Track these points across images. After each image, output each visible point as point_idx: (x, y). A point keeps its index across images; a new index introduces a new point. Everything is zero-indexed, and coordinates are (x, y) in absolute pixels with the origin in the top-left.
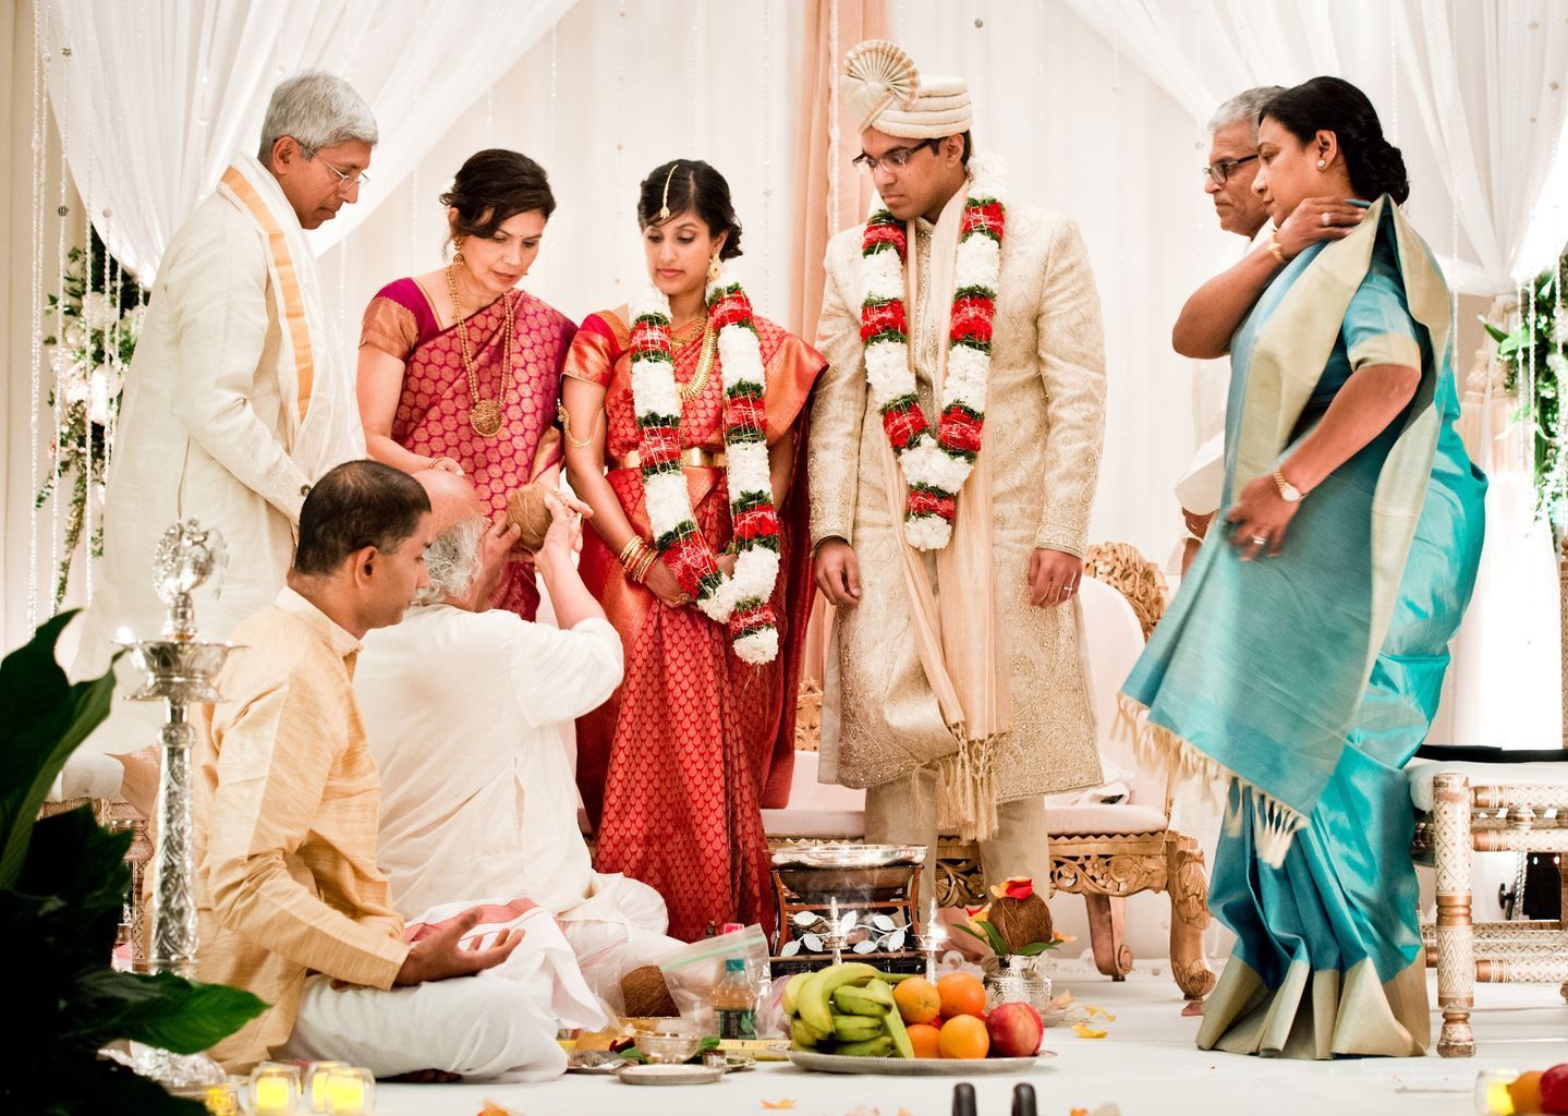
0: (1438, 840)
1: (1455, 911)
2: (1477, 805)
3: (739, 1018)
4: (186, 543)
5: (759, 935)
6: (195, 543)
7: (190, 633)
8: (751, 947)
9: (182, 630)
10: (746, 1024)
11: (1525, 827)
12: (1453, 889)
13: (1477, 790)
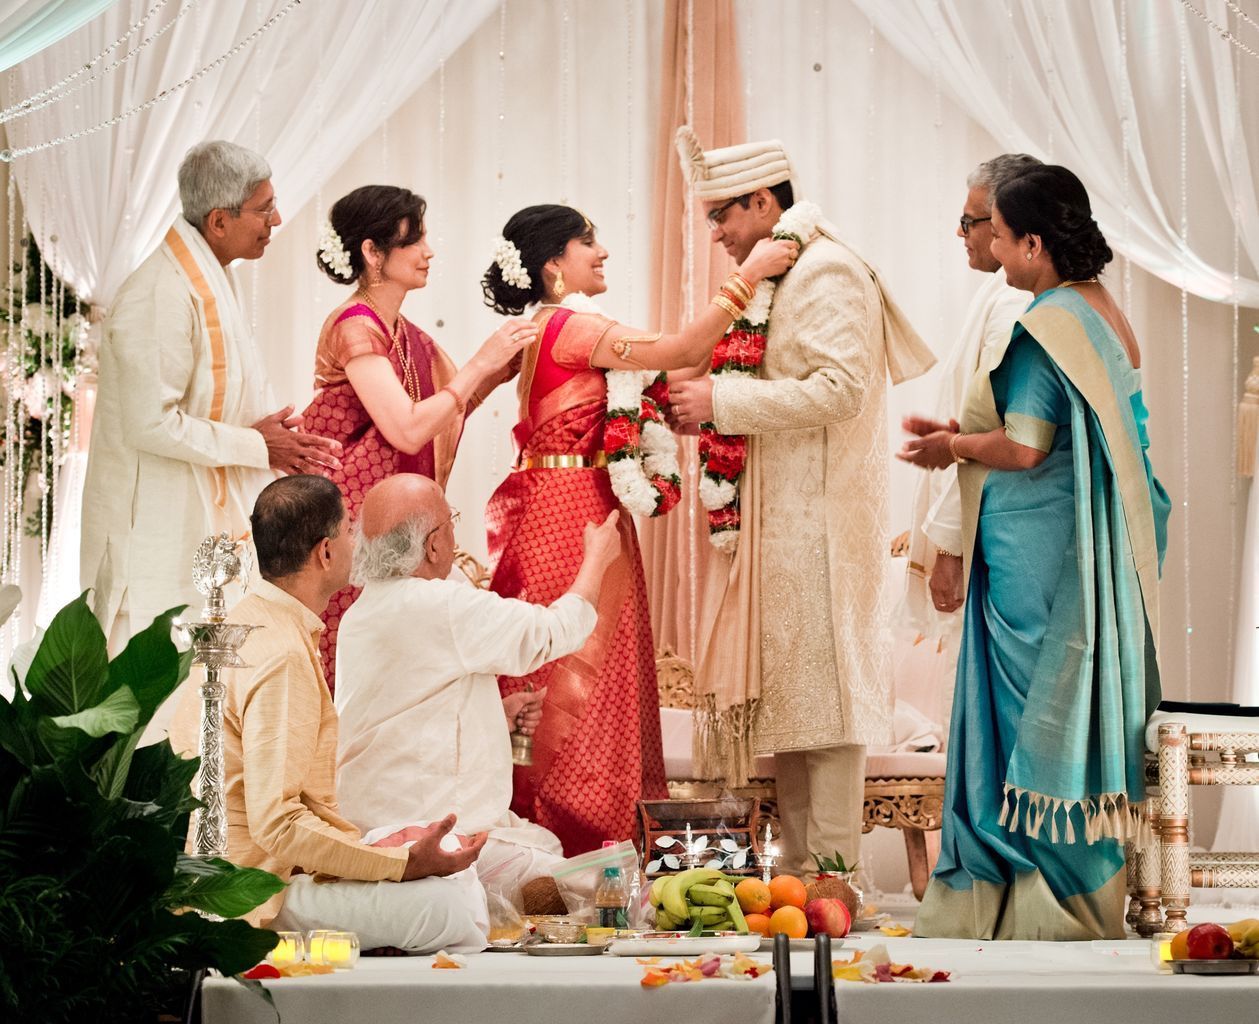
0: (1161, 775)
1: (1175, 831)
2: (1192, 748)
3: (615, 913)
4: (218, 550)
5: (630, 849)
6: (226, 551)
7: (222, 617)
8: (624, 858)
9: (217, 615)
10: (620, 918)
11: (1231, 765)
12: (1173, 813)
13: (1192, 737)
